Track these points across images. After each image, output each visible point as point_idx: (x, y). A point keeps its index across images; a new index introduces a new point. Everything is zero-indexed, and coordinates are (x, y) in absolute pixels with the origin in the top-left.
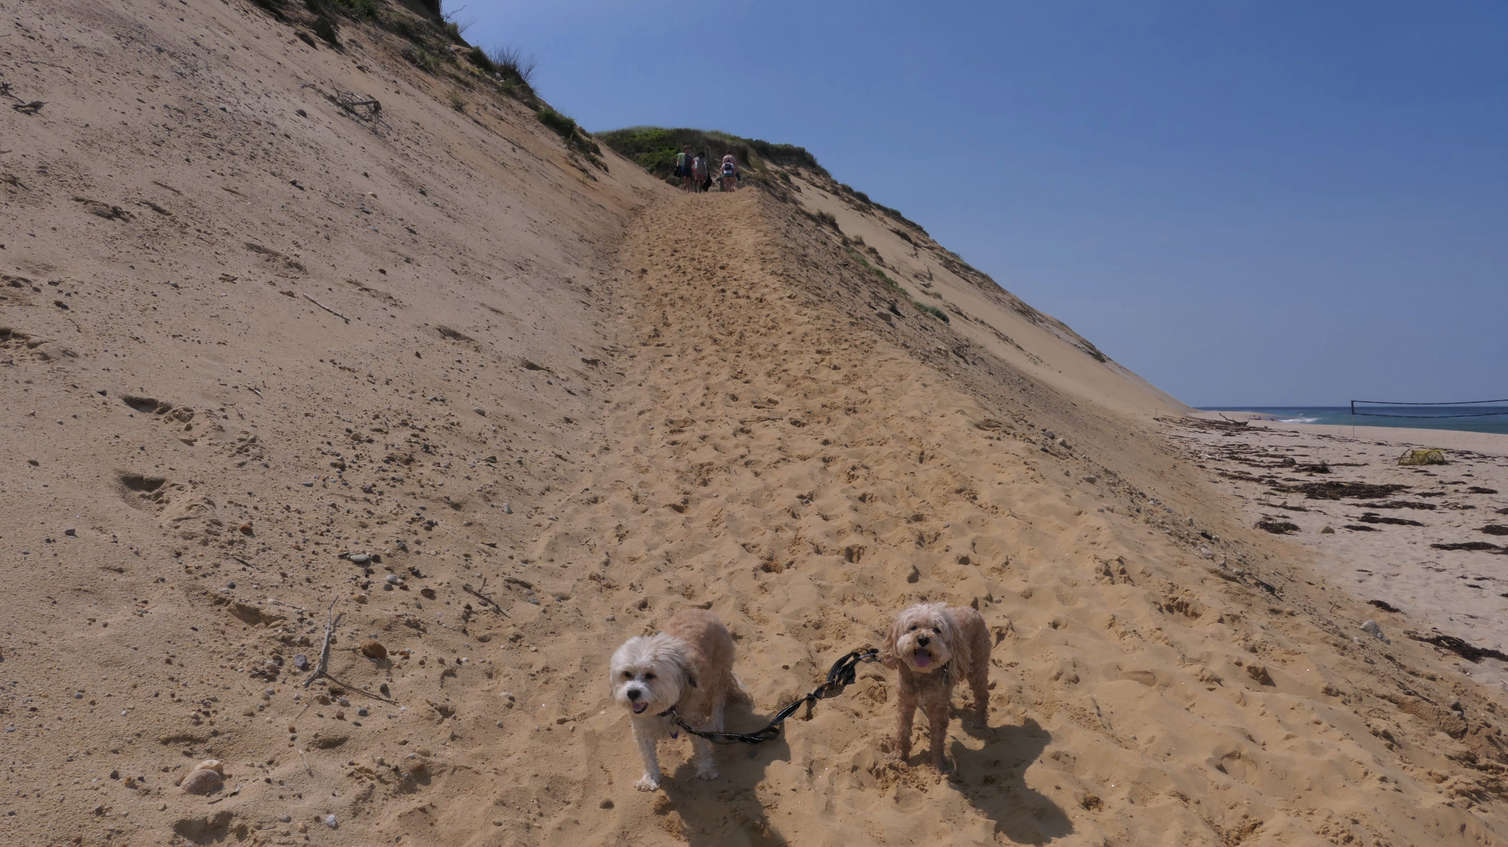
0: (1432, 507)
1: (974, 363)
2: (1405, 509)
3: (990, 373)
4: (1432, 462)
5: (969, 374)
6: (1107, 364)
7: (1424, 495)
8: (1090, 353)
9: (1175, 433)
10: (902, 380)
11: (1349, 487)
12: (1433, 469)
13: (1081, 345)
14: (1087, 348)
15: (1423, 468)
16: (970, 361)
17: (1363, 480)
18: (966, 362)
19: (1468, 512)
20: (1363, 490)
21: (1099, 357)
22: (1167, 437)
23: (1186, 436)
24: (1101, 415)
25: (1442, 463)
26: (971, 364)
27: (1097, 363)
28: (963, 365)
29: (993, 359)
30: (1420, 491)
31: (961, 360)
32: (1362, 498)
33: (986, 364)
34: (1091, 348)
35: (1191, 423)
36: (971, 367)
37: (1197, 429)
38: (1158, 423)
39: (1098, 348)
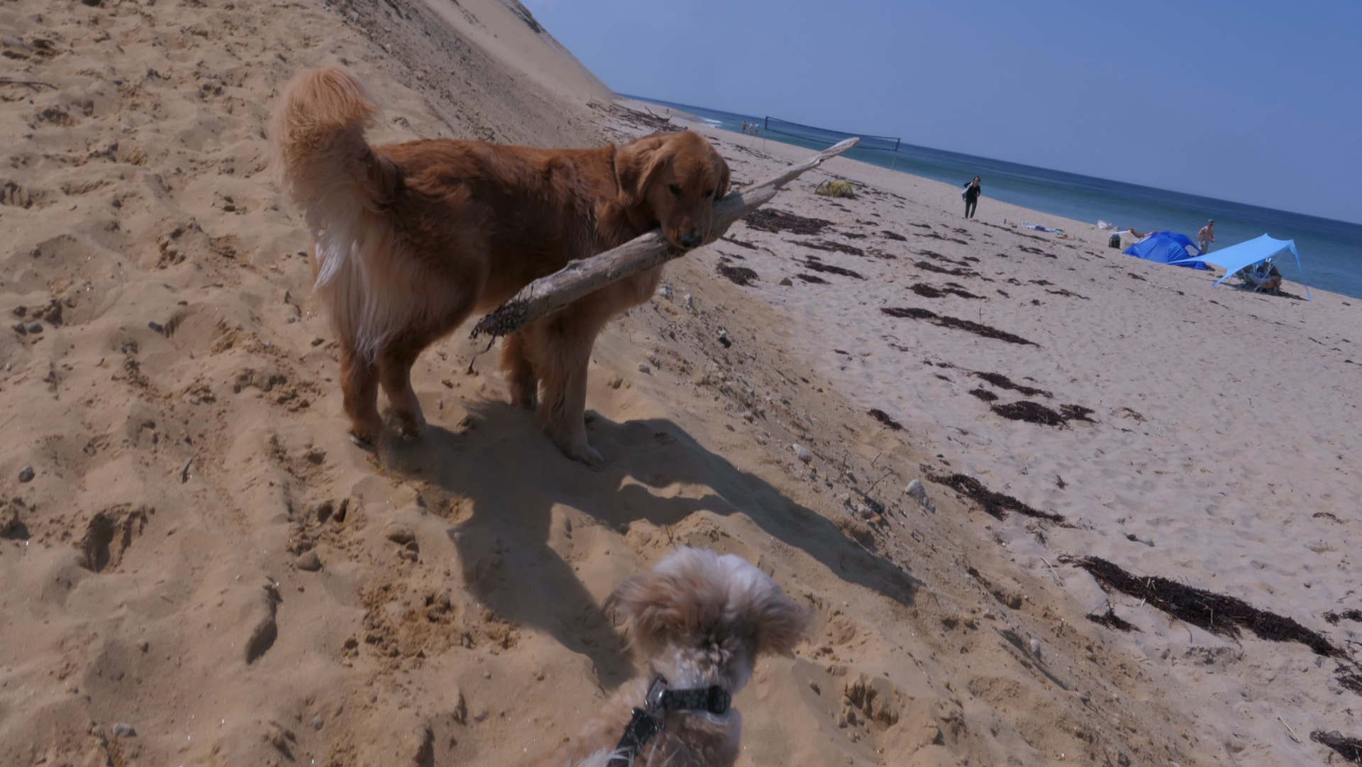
0: (860, 253)
1: (408, 17)
2: (839, 254)
3: (427, 33)
4: (843, 195)
5: (402, 31)
6: (541, 35)
7: (851, 236)
8: (526, 20)
9: (608, 124)
10: (307, 45)
11: (783, 218)
12: (846, 202)
13: (518, 11)
14: (523, 14)
15: (837, 201)
16: (403, 12)
17: (792, 210)
18: (399, 13)
19: (891, 261)
20: (796, 223)
21: (534, 26)
22: (601, 130)
23: (619, 129)
24: (537, 94)
25: (851, 196)
26: (405, 17)
27: (532, 32)
28: (396, 18)
29: (426, 12)
30: (844, 230)
31: (393, 11)
32: (797, 232)
33: (421, 19)
34: (527, 15)
35: (620, 113)
36: (405, 22)
37: (628, 123)
38: (591, 110)
39: (534, 16)
